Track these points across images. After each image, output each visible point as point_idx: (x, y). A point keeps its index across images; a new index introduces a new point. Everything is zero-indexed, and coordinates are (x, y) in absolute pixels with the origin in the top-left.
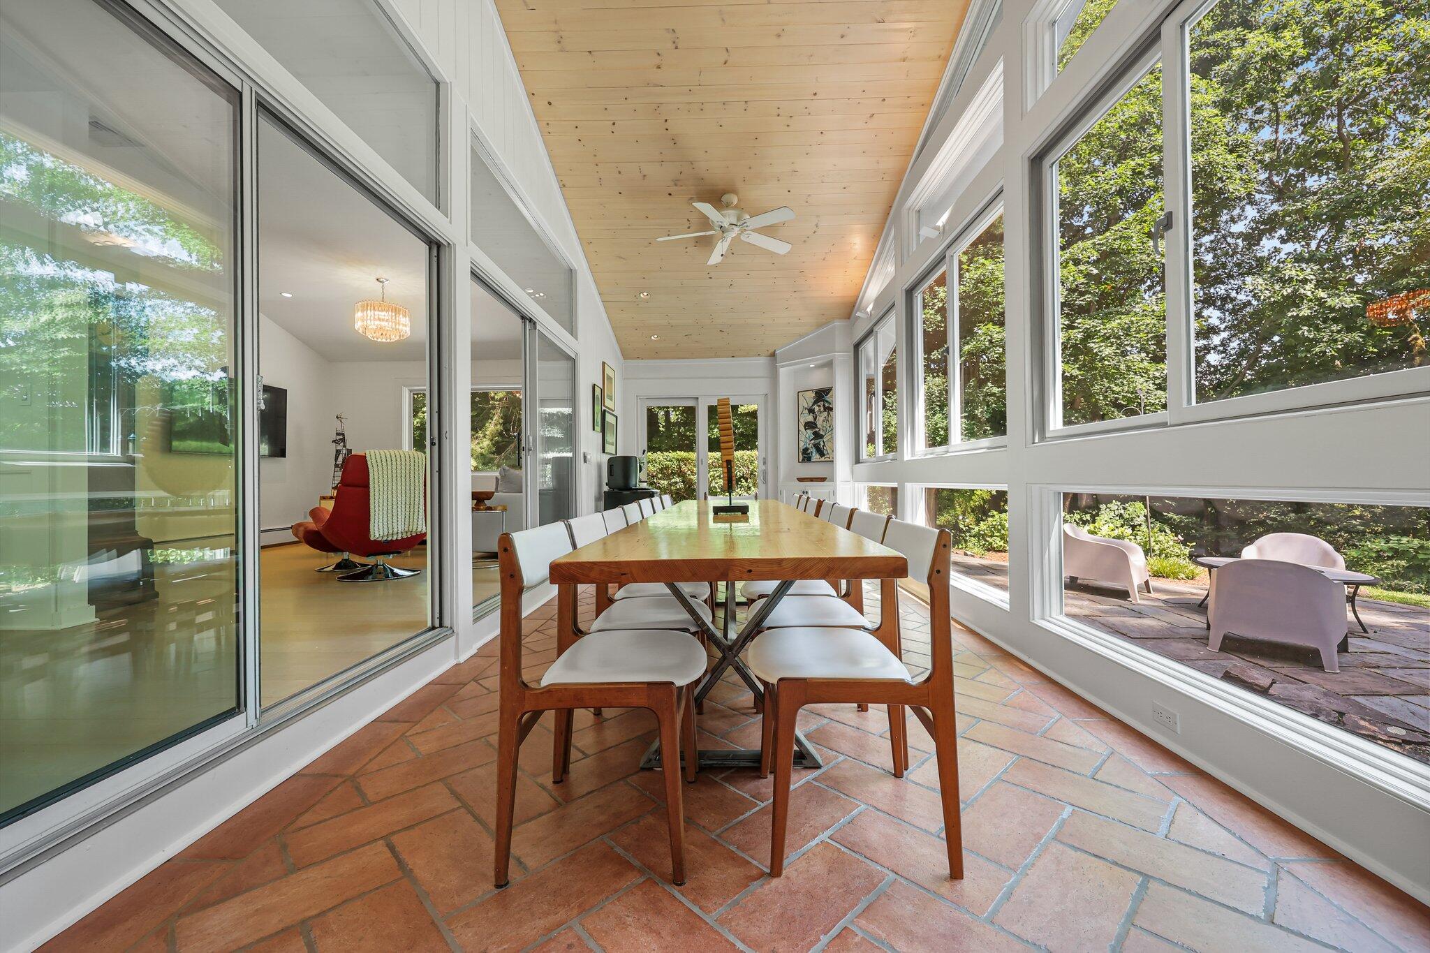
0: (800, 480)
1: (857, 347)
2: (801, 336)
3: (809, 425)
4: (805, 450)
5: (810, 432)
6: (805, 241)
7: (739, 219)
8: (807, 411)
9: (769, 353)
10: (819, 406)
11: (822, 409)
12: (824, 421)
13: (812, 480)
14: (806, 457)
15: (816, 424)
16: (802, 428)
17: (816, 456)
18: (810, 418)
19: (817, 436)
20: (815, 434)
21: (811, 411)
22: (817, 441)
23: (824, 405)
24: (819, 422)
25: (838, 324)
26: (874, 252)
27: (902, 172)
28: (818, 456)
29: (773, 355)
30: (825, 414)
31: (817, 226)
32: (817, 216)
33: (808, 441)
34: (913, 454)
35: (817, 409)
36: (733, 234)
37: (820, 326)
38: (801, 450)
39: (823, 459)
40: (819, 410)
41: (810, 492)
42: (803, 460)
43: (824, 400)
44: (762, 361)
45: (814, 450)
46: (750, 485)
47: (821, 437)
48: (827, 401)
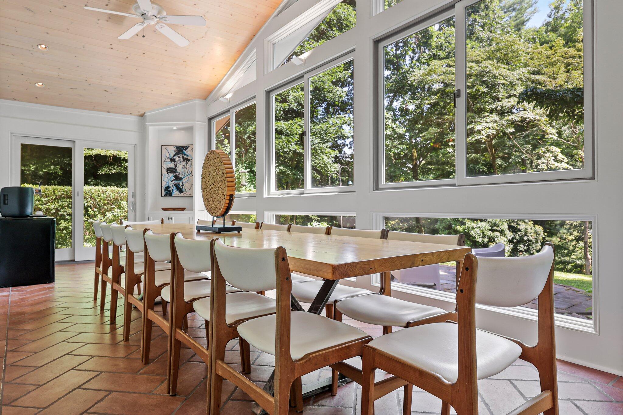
0: (164, 209)
1: (210, 119)
2: (168, 105)
3: (170, 170)
4: (167, 188)
5: (171, 175)
6: (194, 41)
7: (159, 13)
8: (169, 160)
9: (140, 114)
10: (179, 157)
11: (182, 159)
12: (183, 168)
13: (174, 209)
14: (168, 192)
15: (176, 170)
16: (165, 172)
17: (176, 193)
18: (172, 165)
19: (177, 178)
20: (175, 176)
21: (172, 160)
22: (177, 182)
23: (183, 157)
24: (179, 168)
25: (197, 102)
26: (236, 61)
27: (267, 17)
28: (178, 192)
29: (142, 116)
30: (184, 163)
31: (206, 33)
32: (208, 27)
33: (170, 182)
34: (269, 195)
35: (177, 159)
36: (152, 23)
37: (184, 100)
38: (164, 188)
39: (182, 195)
40: (179, 160)
41: (174, 218)
42: (165, 195)
43: (183, 154)
44: (133, 119)
45: (174, 188)
46: (97, 213)
47: (181, 179)
48: (186, 154)
